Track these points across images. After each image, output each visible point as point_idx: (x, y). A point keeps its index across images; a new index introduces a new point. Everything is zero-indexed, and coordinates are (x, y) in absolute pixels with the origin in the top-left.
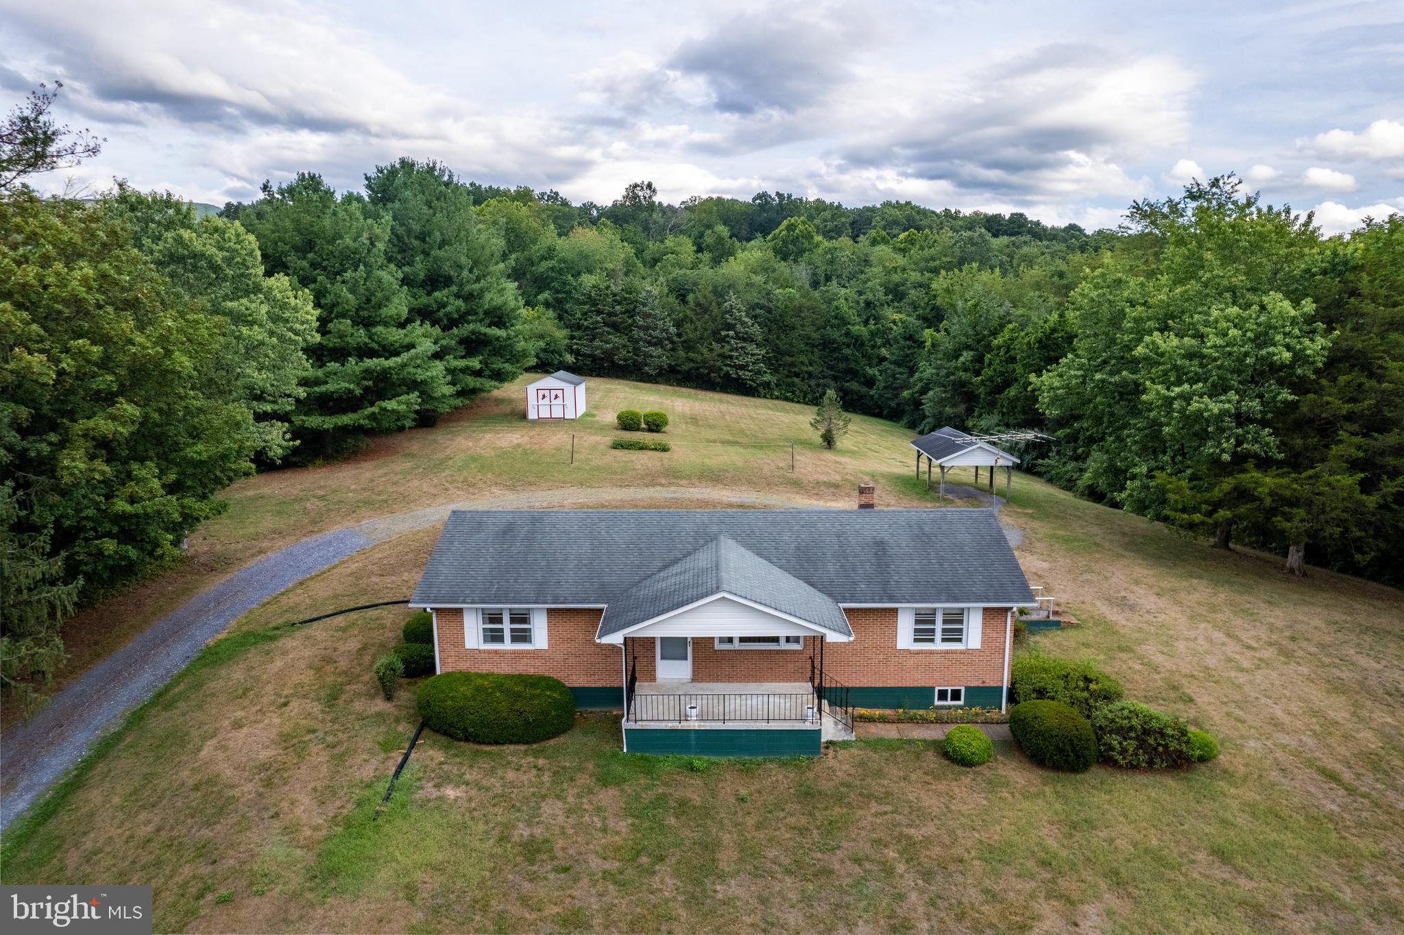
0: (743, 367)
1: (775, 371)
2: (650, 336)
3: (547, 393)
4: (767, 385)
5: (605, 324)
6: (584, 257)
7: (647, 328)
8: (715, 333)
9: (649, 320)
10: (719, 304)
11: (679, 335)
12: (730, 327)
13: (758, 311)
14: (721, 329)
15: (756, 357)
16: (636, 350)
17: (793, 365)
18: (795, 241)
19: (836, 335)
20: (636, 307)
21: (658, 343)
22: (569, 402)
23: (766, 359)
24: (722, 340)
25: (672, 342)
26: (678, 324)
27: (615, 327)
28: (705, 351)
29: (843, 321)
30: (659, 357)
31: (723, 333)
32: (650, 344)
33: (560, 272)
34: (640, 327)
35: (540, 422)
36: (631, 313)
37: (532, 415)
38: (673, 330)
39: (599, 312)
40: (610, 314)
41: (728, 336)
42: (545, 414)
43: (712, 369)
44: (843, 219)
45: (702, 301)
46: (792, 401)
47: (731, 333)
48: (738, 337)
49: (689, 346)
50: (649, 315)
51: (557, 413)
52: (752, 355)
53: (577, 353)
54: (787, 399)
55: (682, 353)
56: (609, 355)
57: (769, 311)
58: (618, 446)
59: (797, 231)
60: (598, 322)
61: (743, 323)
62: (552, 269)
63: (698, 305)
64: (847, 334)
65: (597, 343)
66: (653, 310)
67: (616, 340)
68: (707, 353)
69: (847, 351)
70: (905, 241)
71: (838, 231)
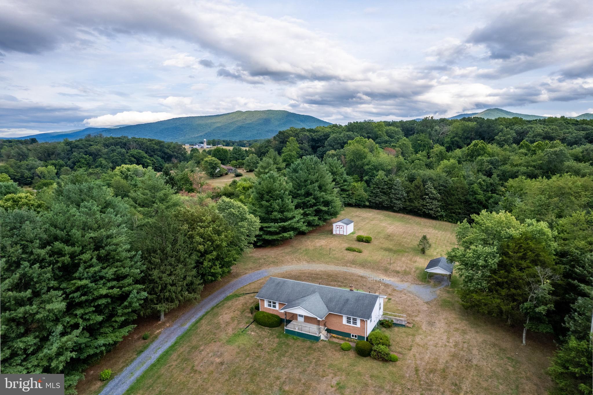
0: (431, 210)
1: (445, 211)
2: (396, 197)
3: (339, 227)
4: (441, 216)
5: (381, 192)
6: (381, 165)
7: (395, 194)
8: (421, 196)
9: (396, 191)
10: (424, 186)
11: (408, 197)
12: (427, 195)
13: (441, 188)
14: (424, 195)
15: (436, 206)
16: (391, 202)
17: (452, 209)
18: (477, 151)
19: (471, 198)
20: (392, 186)
21: (400, 199)
22: (345, 230)
23: (441, 206)
24: (424, 199)
25: (405, 199)
26: (408, 193)
27: (384, 193)
28: (416, 203)
29: (475, 193)
30: (399, 204)
31: (424, 197)
32: (396, 200)
33: (372, 169)
34: (393, 194)
35: (336, 235)
36: (390, 188)
37: (334, 233)
38: (405, 195)
39: (379, 188)
40: (382, 189)
41: (426, 198)
42: (338, 233)
43: (419, 209)
44: (509, 136)
45: (417, 184)
46: (451, 222)
47: (427, 197)
48: (430, 198)
49: (411, 200)
50: (397, 189)
51: (341, 233)
52: (435, 205)
53: (370, 202)
54: (449, 222)
55: (408, 203)
56: (381, 203)
57: (446, 187)
58: (348, 249)
59: (478, 147)
60: (378, 192)
61: (432, 193)
62: (370, 169)
63: (416, 186)
64: (475, 199)
65: (377, 199)
66: (398, 187)
67: (384, 198)
69: (474, 205)
70: (536, 146)
71: (506, 141)
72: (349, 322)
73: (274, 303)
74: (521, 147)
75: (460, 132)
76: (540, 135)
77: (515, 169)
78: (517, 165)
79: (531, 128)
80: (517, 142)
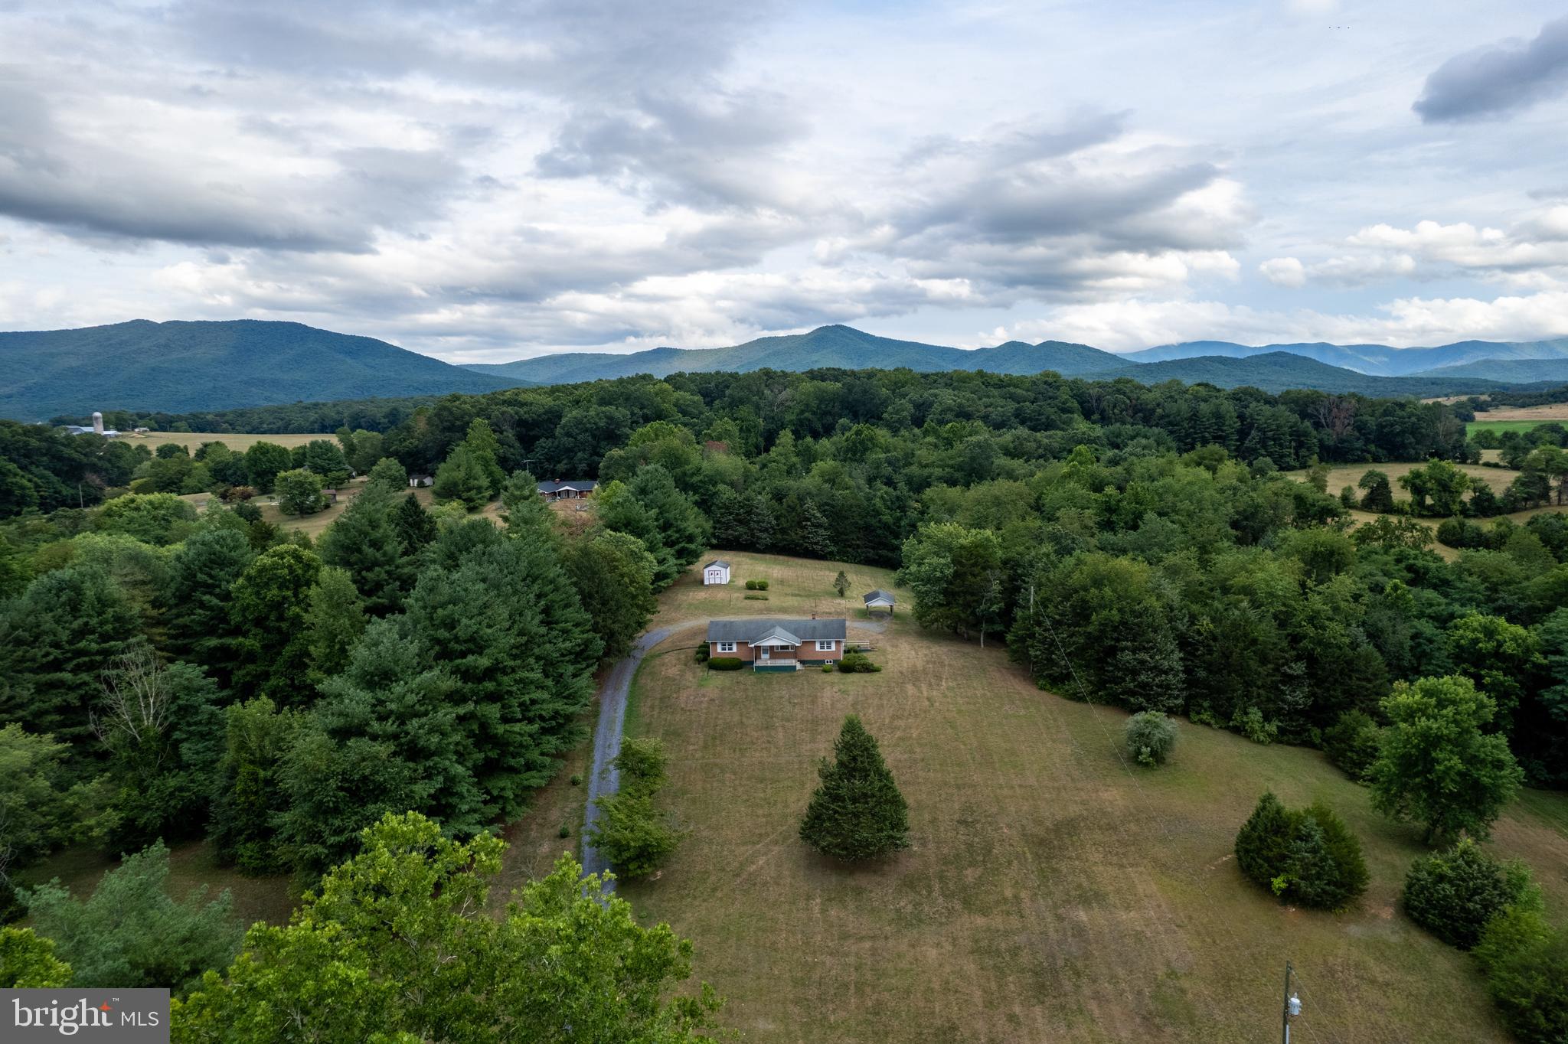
0: (816, 543)
1: (836, 543)
2: (761, 526)
3: (713, 572)
4: (831, 553)
5: (735, 520)
6: (718, 473)
7: (758, 522)
8: (799, 523)
9: (760, 517)
10: (801, 506)
11: (778, 525)
12: (808, 520)
13: (827, 508)
14: (802, 520)
15: (823, 537)
16: (753, 535)
17: (847, 540)
18: (862, 442)
19: (873, 521)
20: (752, 509)
21: (766, 530)
22: (723, 577)
23: (830, 538)
24: (803, 527)
25: (774, 529)
26: (777, 518)
27: (740, 522)
28: (793, 534)
29: (877, 513)
30: (766, 539)
31: (804, 523)
32: (761, 531)
33: (704, 482)
34: (754, 522)
35: (710, 586)
36: (749, 513)
37: (706, 583)
38: (774, 522)
39: (731, 514)
40: (737, 514)
41: (806, 525)
42: (712, 582)
43: (797, 545)
44: (905, 413)
45: (791, 504)
46: (847, 562)
47: (808, 523)
48: (813, 525)
49: (783, 531)
50: (760, 514)
51: (718, 582)
52: (821, 536)
53: (718, 538)
54: (844, 561)
55: (779, 536)
56: (737, 538)
57: (833, 506)
58: (747, 598)
59: (863, 436)
60: (730, 519)
61: (816, 518)
62: (701, 481)
63: (789, 506)
64: (880, 521)
65: (730, 532)
66: (762, 510)
67: (741, 529)
68: (794, 536)
69: (879, 532)
70: (949, 431)
71: (900, 422)
72: (822, 648)
73: (730, 644)
74: (926, 433)
75: (814, 404)
76: (950, 409)
77: (926, 472)
78: (926, 466)
79: (936, 396)
80: (918, 422)
